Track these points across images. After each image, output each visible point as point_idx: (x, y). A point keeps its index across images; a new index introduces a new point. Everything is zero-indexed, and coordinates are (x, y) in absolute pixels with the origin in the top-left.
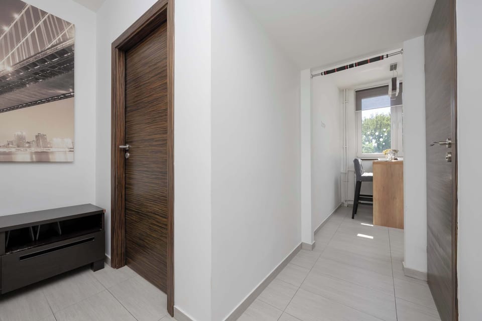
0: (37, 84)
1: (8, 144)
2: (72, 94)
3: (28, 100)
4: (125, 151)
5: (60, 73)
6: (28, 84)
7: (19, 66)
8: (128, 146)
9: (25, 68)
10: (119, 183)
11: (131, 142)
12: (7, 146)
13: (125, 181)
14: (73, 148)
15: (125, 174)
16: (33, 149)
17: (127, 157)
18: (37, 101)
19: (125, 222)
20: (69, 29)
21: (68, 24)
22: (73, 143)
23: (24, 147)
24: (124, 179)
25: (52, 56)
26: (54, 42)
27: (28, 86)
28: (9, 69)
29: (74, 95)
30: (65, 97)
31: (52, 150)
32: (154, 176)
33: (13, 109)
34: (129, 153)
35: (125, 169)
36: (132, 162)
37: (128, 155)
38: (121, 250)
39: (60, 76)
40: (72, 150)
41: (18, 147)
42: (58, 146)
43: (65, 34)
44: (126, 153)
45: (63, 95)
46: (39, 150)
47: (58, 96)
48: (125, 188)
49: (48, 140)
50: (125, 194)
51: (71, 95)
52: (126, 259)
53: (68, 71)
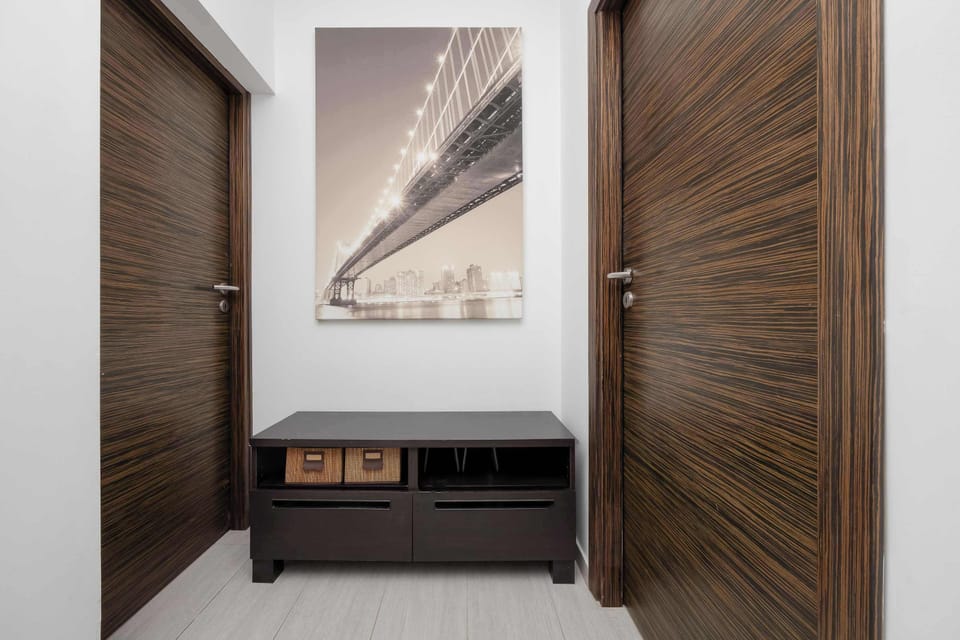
0: (468, 170)
1: (434, 289)
2: (519, 176)
3: (457, 205)
4: (622, 287)
5: (499, 138)
6: (457, 175)
7: (446, 148)
8: (628, 272)
9: (453, 147)
10: (608, 375)
11: (638, 260)
12: (432, 292)
13: (623, 371)
14: (521, 291)
15: (623, 351)
16: (465, 296)
17: (626, 306)
18: (468, 205)
19: (623, 486)
20: (513, 42)
21: (512, 30)
22: (521, 278)
23: (451, 292)
24: (619, 367)
25: (489, 109)
26: (491, 80)
27: (456, 179)
28: (434, 157)
29: (522, 177)
30: (509, 184)
31: (490, 295)
32: (720, 373)
33: (439, 226)
34: (632, 291)
35: (623, 339)
36: (639, 316)
37: (631, 296)
38: (613, 562)
39: (500, 145)
40: (520, 294)
41: (446, 292)
42: (498, 284)
43: (507, 57)
44: (623, 293)
45: (506, 181)
46: (471, 297)
47: (497, 187)
48: (623, 391)
49: (484, 277)
50: (623, 408)
51: (518, 179)
52: (625, 590)
53: (513, 130)
